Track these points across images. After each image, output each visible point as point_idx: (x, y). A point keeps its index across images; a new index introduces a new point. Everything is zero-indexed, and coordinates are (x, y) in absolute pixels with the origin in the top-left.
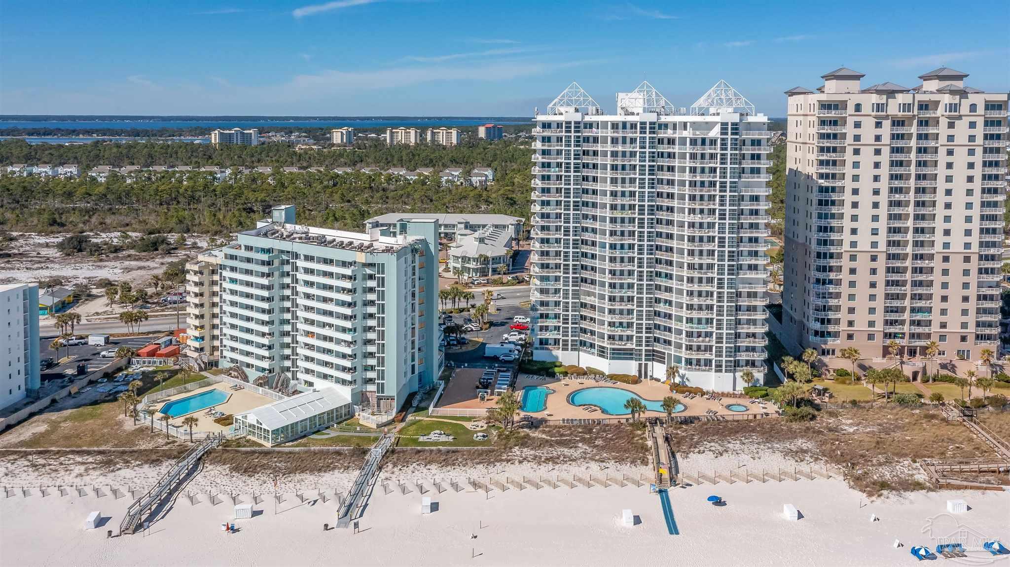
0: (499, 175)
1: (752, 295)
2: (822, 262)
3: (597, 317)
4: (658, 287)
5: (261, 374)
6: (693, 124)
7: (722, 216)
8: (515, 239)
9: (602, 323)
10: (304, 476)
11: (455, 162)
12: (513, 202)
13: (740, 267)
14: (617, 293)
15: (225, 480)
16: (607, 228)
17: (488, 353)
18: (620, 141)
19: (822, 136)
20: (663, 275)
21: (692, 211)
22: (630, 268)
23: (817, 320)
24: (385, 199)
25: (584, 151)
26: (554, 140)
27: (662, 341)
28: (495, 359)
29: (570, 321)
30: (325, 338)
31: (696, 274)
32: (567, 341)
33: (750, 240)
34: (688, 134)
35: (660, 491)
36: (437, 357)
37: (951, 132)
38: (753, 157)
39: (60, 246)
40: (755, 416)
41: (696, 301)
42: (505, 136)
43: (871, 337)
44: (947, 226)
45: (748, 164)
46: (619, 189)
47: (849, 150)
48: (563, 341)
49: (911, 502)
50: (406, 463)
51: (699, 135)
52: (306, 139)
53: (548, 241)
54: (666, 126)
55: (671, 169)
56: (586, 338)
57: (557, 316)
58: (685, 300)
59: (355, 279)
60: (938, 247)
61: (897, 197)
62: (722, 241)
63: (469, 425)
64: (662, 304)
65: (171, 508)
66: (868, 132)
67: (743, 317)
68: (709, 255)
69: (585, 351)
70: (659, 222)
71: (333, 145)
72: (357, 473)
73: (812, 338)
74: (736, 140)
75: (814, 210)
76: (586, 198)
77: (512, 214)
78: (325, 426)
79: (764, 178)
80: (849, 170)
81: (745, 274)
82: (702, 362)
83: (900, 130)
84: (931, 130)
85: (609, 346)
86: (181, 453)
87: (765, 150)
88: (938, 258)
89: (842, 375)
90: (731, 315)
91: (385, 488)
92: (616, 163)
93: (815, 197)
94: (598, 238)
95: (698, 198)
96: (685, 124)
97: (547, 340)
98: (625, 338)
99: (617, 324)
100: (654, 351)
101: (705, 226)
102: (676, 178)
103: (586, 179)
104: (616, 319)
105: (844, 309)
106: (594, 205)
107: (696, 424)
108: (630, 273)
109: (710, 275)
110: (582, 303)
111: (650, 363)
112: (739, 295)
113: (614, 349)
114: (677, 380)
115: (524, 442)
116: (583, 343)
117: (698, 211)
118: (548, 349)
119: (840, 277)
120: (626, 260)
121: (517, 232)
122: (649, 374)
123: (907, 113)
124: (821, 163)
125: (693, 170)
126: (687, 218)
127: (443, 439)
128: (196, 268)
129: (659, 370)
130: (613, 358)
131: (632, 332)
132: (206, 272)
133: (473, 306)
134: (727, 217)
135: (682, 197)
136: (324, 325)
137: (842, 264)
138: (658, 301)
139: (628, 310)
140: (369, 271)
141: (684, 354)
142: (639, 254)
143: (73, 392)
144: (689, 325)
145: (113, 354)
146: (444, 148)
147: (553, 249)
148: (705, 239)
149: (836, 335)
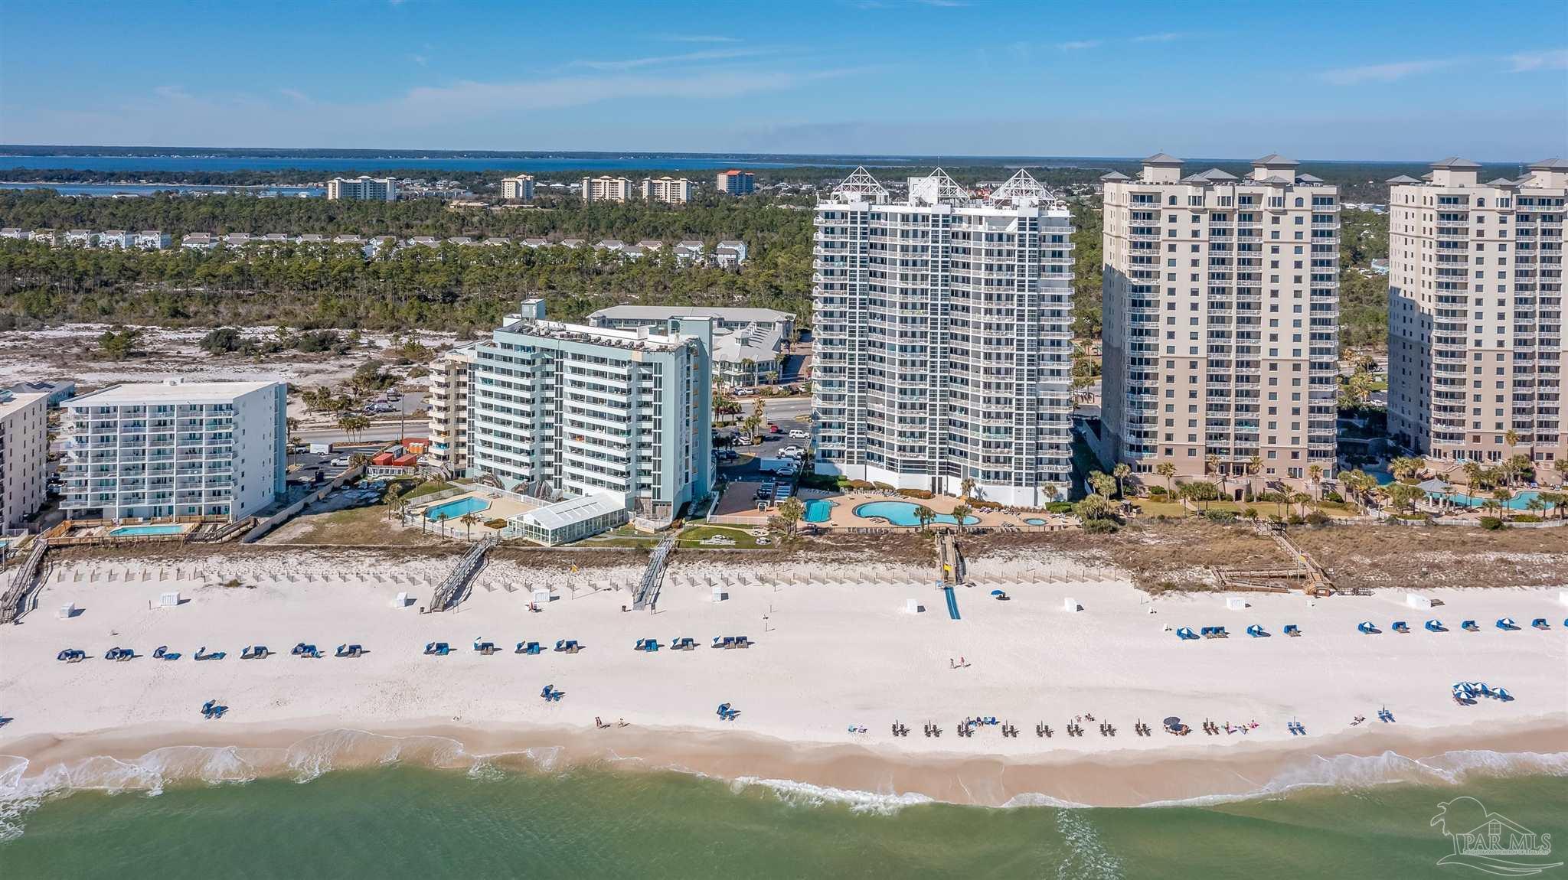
0: (754, 250)
1: (1055, 403)
2: (1136, 369)
3: (885, 426)
4: (954, 394)
5: (521, 482)
6: (989, 218)
7: (1021, 317)
8: (784, 341)
9: (892, 432)
10: (591, 570)
11: (690, 231)
12: (778, 292)
13: (1041, 372)
14: (908, 400)
15: (514, 573)
16: (897, 329)
17: (763, 467)
18: (911, 234)
19: (1135, 230)
20: (959, 380)
21: (989, 311)
22: (923, 372)
23: (1132, 433)
24: (606, 286)
25: (871, 244)
26: (838, 231)
27: (958, 453)
28: (771, 473)
29: (856, 431)
30: (595, 441)
31: (993, 380)
32: (853, 453)
33: (1053, 343)
34: (983, 228)
35: (946, 589)
36: (710, 467)
37: (1276, 228)
38: (1054, 254)
39: (205, 344)
40: (1052, 528)
41: (993, 408)
42: (758, 188)
43: (1192, 452)
44: (1274, 330)
45: (1048, 262)
46: (910, 286)
47: (1164, 246)
48: (849, 453)
49: (1193, 600)
50: (692, 561)
51: (996, 230)
52: (462, 191)
53: (831, 342)
54: (961, 219)
55: (966, 266)
56: (874, 449)
57: (841, 426)
58: (982, 407)
59: (630, 379)
60: (1264, 354)
61: (1218, 298)
62: (1020, 343)
63: (750, 532)
64: (957, 413)
65: (469, 594)
66: (1185, 226)
67: (1045, 426)
68: (1007, 358)
69: (873, 464)
70: (954, 322)
71: (505, 201)
72: (644, 568)
73: (1127, 453)
74: (1035, 235)
75: (1128, 311)
76: (873, 295)
77: (778, 308)
78: (601, 529)
79: (1066, 276)
80: (1164, 268)
81: (1047, 380)
82: (1001, 475)
83: (1220, 225)
84: (1255, 226)
85: (899, 458)
86: (462, 550)
87: (1067, 246)
88: (1265, 366)
89: (1158, 492)
90: (1032, 424)
91: (675, 581)
92: (906, 258)
93: (1128, 297)
94: (887, 340)
95: (995, 297)
96: (981, 218)
97: (830, 452)
98: (917, 449)
99: (908, 434)
100: (949, 463)
101: (1003, 327)
102: (971, 276)
103: (873, 274)
104: (907, 428)
105: (1162, 421)
106: (883, 303)
107: (988, 535)
108: (923, 378)
109: (1008, 381)
110: (869, 411)
111: (944, 477)
112: (1040, 402)
113: (904, 461)
114: (973, 494)
115: (809, 546)
116: (870, 456)
117: (995, 312)
118: (829, 462)
119: (1157, 385)
120: (918, 363)
121: (787, 331)
122: (944, 488)
123: (1226, 207)
124: (1134, 260)
125: (989, 268)
126: (984, 319)
127: (725, 542)
128: (442, 367)
129: (954, 485)
130: (904, 472)
131: (925, 443)
132: (453, 372)
133: (740, 419)
134: (1026, 318)
135: (977, 296)
136: (594, 427)
137: (1158, 371)
138: (953, 408)
139: (921, 419)
140: (644, 371)
141: (981, 466)
142: (931, 357)
143: (321, 497)
144: (987, 434)
145: (346, 462)
146: (669, 207)
147: (836, 350)
148: (1003, 342)
149: (1153, 449)
